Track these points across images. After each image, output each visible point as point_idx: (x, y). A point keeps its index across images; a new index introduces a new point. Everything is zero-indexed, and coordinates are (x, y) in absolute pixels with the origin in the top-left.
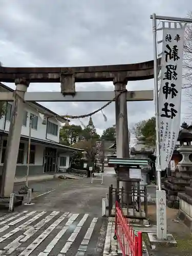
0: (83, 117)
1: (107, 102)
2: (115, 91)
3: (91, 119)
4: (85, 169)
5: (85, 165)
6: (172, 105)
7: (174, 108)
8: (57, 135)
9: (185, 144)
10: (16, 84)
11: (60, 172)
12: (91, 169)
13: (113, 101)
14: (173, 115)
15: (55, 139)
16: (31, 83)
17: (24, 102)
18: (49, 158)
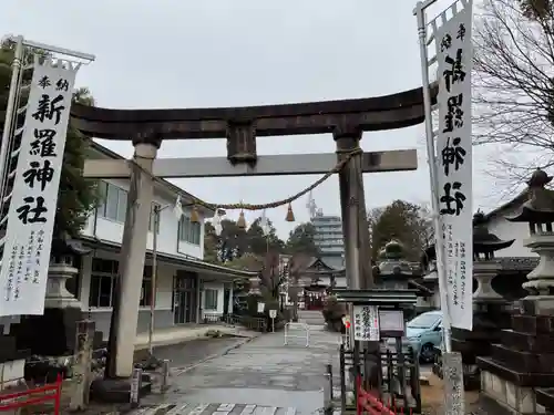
0: (274, 205)
1: (322, 176)
2: (338, 153)
3: (290, 209)
4: (260, 315)
5: (261, 307)
6: (457, 185)
7: (461, 190)
8: (198, 243)
9: (482, 255)
10: (134, 144)
11: (206, 322)
12: (273, 314)
13: (335, 172)
14: (460, 206)
15: (195, 252)
16: (163, 141)
17: (154, 179)
18: (183, 294)
